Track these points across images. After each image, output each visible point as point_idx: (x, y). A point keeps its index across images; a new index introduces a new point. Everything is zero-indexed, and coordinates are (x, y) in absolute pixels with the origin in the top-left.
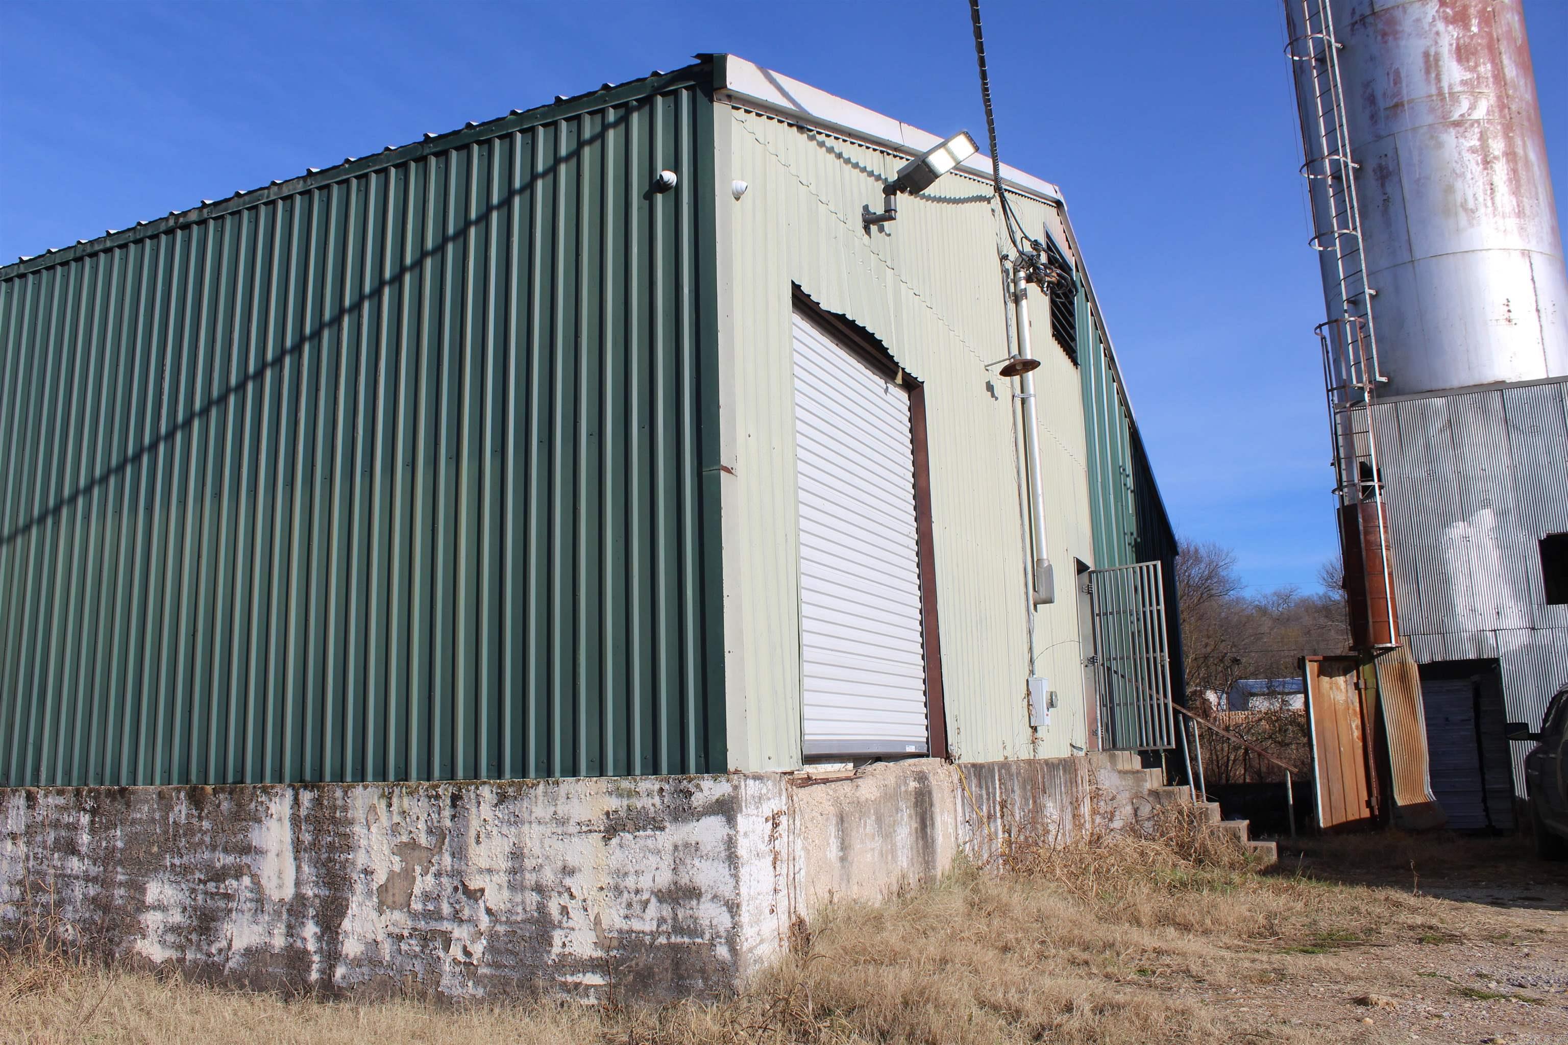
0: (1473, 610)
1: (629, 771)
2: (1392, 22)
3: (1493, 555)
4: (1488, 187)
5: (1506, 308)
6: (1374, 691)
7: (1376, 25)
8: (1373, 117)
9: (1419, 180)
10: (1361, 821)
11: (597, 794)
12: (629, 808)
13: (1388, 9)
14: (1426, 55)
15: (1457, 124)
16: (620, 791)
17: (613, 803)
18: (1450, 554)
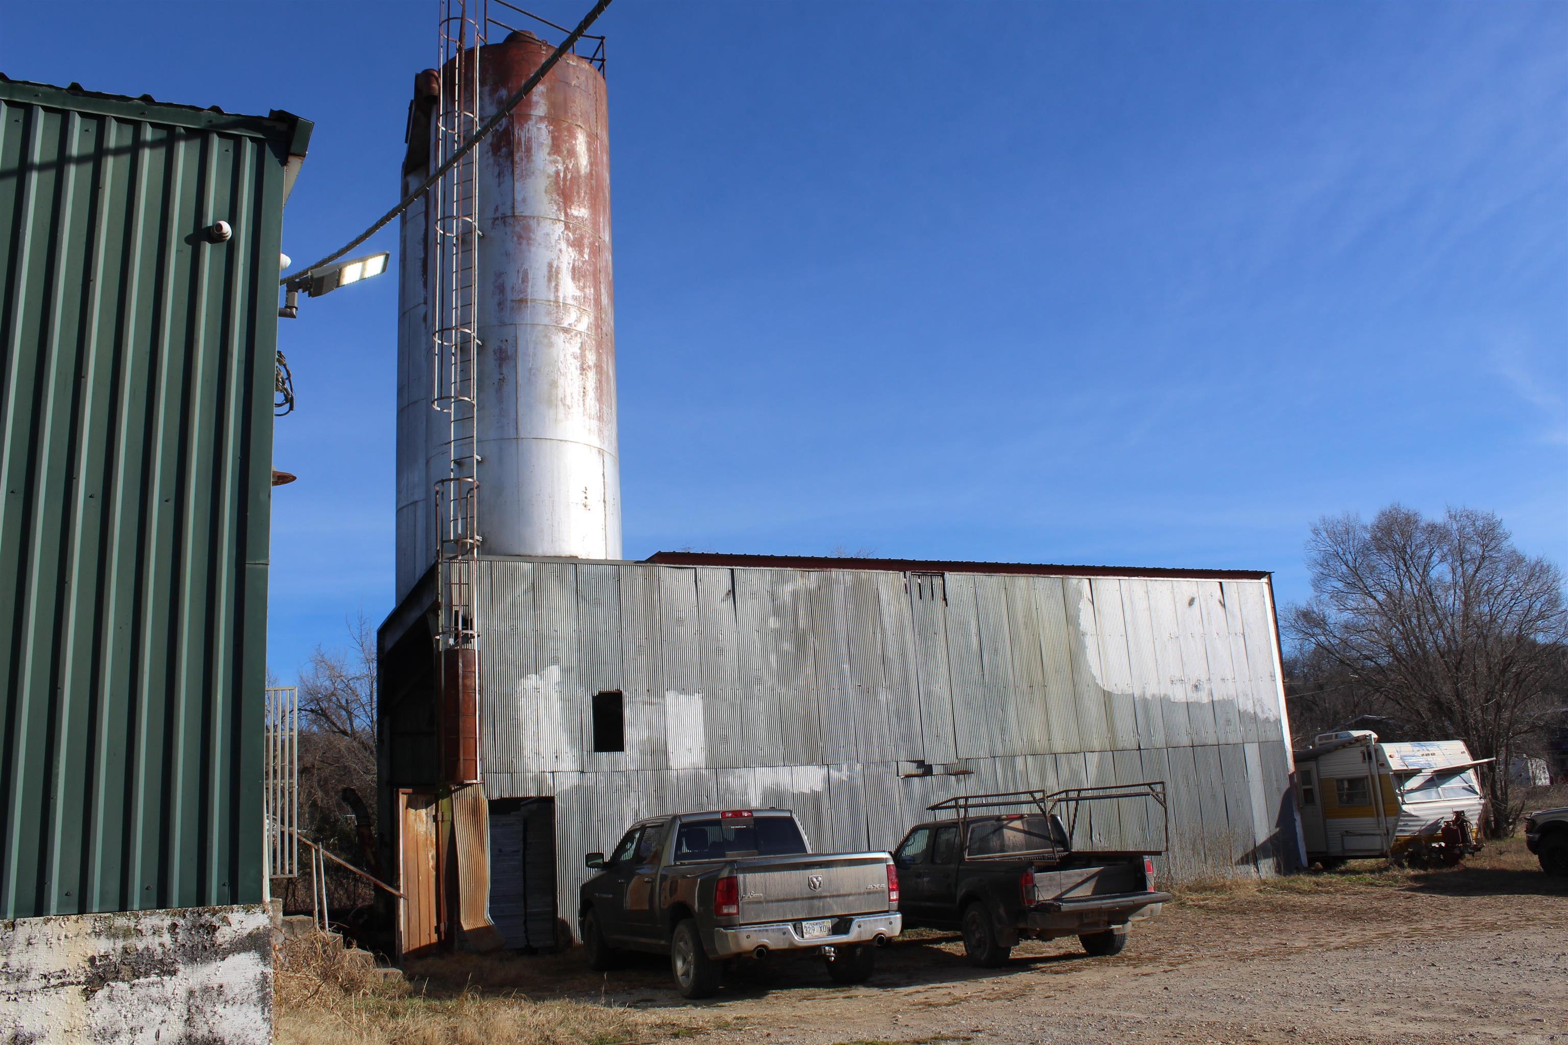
0: (538, 754)
1: (123, 906)
2: (527, 229)
3: (557, 706)
4: (582, 390)
5: (584, 495)
6: (449, 823)
7: (515, 227)
8: (501, 305)
9: (531, 369)
10: (430, 946)
11: (77, 935)
12: (125, 951)
13: (525, 217)
14: (550, 266)
15: (566, 331)
16: (113, 931)
17: (102, 946)
18: (523, 702)
